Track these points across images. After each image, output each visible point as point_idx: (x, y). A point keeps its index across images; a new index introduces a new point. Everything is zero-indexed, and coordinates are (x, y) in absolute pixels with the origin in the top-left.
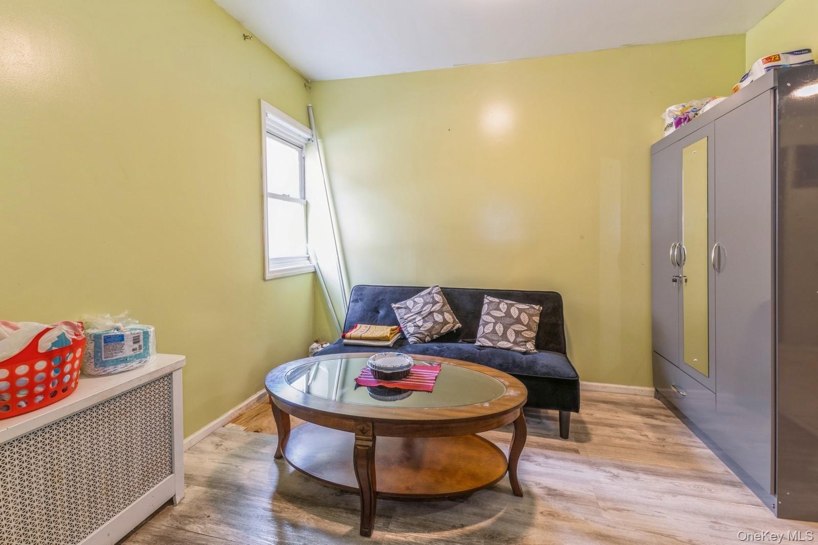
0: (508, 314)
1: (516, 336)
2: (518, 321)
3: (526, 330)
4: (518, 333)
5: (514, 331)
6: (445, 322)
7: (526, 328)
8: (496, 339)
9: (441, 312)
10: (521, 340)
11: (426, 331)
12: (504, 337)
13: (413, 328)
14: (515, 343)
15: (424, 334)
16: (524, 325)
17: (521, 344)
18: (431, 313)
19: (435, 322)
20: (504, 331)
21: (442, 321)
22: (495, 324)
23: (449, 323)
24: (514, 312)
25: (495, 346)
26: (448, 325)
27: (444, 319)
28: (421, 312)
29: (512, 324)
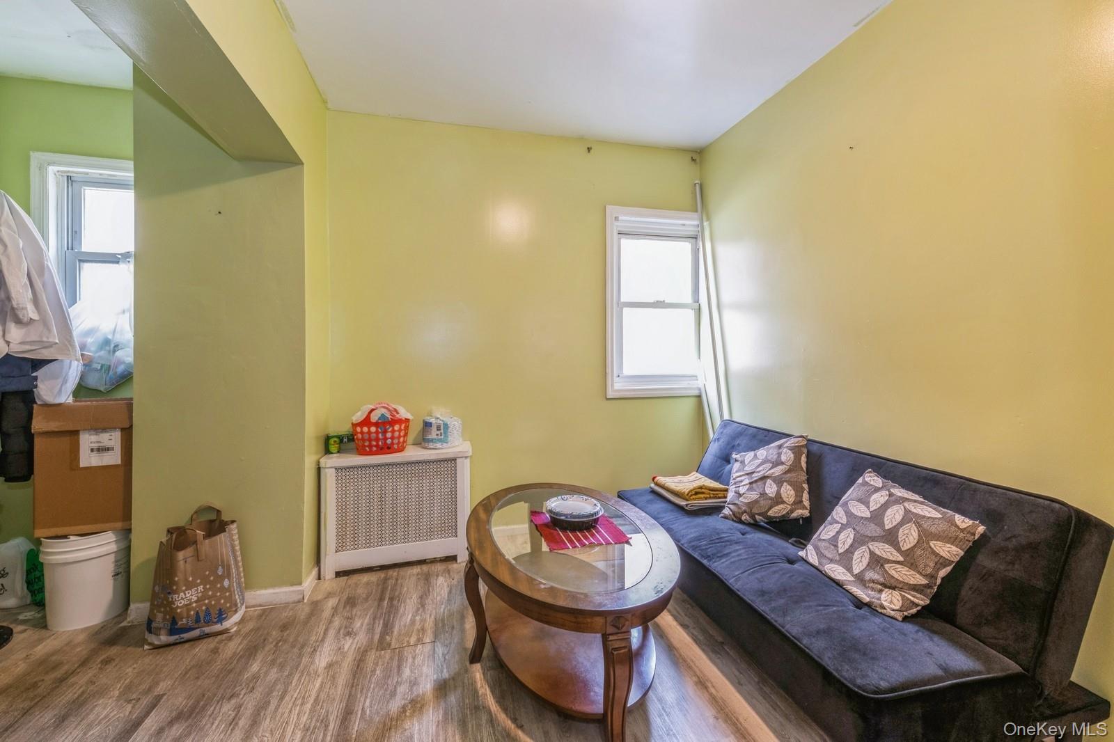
0: (877, 516)
1: (868, 565)
2: (891, 537)
3: (898, 563)
4: (876, 562)
5: (872, 553)
6: (778, 500)
7: (901, 559)
8: (829, 556)
9: (779, 481)
10: (876, 577)
11: (746, 504)
12: (846, 559)
13: (733, 494)
14: (860, 579)
15: (739, 508)
16: (898, 549)
17: (871, 585)
18: (764, 478)
19: (763, 494)
20: (851, 546)
21: (772, 495)
22: (843, 527)
23: (783, 502)
24: (893, 516)
25: (820, 568)
26: (782, 506)
27: (778, 494)
28: (753, 473)
29: (873, 539)
